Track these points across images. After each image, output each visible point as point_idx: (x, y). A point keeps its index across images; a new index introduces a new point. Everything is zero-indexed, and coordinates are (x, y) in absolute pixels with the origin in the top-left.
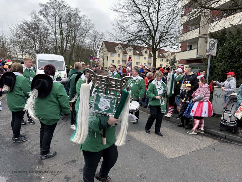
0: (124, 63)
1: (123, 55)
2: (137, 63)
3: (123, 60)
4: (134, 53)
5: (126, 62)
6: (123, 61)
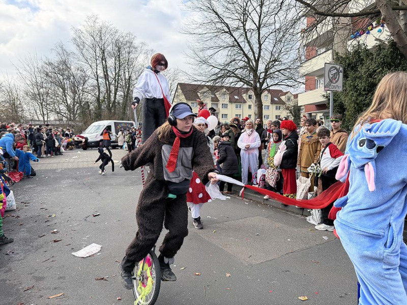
1: (212, 104)
4: (230, 99)
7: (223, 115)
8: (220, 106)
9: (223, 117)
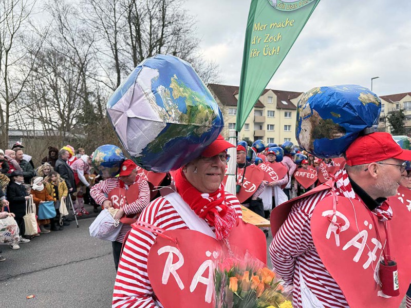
0: (257, 129)
1: (255, 110)
2: (286, 126)
3: (256, 121)
4: (277, 105)
5: (261, 127)
6: (256, 124)
7: (268, 125)
8: (265, 113)
9: (268, 129)
